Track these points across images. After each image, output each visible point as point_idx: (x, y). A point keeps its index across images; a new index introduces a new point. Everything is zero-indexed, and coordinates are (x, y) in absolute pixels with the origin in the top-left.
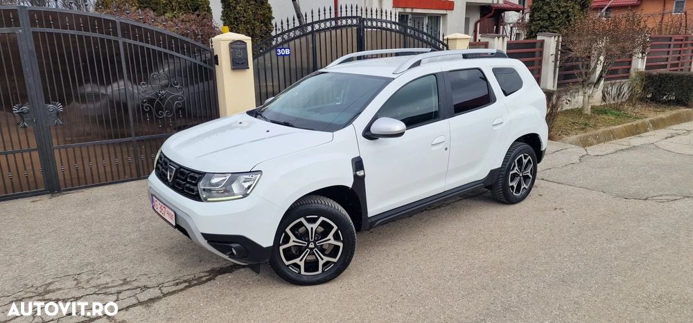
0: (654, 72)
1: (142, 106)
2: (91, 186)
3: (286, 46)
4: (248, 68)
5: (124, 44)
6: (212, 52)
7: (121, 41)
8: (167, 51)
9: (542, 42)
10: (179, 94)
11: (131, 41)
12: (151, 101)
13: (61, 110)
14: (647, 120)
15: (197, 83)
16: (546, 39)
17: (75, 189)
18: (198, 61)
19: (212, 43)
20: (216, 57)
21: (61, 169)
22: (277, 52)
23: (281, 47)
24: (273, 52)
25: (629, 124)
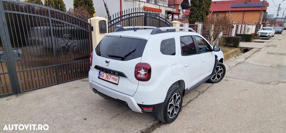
0: (226, 36)
1: (60, 50)
2: (36, 89)
3: (119, 23)
4: (107, 33)
5: (52, 20)
6: (90, 25)
7: (50, 19)
8: (71, 24)
9: (197, 25)
10: (76, 44)
11: (55, 19)
12: (64, 48)
13: (20, 52)
14: (230, 52)
15: (84, 39)
16: (199, 24)
17: (28, 91)
18: (84, 29)
19: (90, 21)
20: (92, 28)
21: (21, 82)
22: (116, 26)
23: (117, 24)
24: (115, 25)
25: (226, 54)
